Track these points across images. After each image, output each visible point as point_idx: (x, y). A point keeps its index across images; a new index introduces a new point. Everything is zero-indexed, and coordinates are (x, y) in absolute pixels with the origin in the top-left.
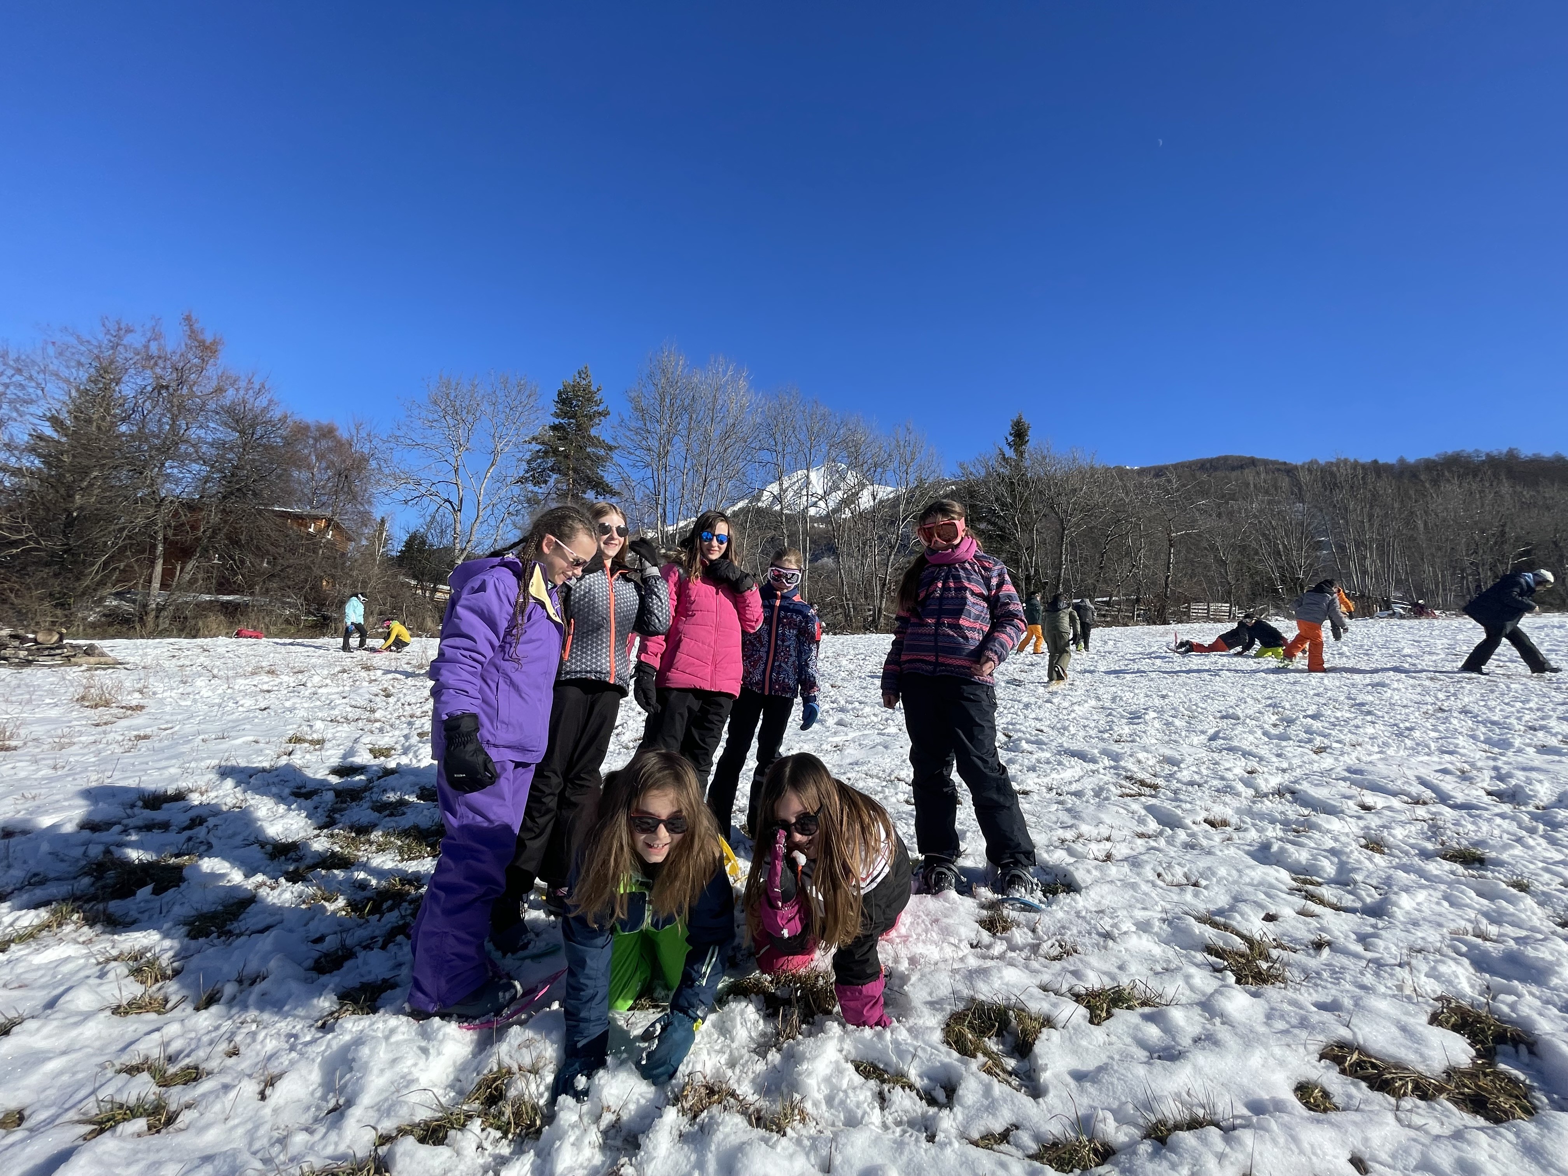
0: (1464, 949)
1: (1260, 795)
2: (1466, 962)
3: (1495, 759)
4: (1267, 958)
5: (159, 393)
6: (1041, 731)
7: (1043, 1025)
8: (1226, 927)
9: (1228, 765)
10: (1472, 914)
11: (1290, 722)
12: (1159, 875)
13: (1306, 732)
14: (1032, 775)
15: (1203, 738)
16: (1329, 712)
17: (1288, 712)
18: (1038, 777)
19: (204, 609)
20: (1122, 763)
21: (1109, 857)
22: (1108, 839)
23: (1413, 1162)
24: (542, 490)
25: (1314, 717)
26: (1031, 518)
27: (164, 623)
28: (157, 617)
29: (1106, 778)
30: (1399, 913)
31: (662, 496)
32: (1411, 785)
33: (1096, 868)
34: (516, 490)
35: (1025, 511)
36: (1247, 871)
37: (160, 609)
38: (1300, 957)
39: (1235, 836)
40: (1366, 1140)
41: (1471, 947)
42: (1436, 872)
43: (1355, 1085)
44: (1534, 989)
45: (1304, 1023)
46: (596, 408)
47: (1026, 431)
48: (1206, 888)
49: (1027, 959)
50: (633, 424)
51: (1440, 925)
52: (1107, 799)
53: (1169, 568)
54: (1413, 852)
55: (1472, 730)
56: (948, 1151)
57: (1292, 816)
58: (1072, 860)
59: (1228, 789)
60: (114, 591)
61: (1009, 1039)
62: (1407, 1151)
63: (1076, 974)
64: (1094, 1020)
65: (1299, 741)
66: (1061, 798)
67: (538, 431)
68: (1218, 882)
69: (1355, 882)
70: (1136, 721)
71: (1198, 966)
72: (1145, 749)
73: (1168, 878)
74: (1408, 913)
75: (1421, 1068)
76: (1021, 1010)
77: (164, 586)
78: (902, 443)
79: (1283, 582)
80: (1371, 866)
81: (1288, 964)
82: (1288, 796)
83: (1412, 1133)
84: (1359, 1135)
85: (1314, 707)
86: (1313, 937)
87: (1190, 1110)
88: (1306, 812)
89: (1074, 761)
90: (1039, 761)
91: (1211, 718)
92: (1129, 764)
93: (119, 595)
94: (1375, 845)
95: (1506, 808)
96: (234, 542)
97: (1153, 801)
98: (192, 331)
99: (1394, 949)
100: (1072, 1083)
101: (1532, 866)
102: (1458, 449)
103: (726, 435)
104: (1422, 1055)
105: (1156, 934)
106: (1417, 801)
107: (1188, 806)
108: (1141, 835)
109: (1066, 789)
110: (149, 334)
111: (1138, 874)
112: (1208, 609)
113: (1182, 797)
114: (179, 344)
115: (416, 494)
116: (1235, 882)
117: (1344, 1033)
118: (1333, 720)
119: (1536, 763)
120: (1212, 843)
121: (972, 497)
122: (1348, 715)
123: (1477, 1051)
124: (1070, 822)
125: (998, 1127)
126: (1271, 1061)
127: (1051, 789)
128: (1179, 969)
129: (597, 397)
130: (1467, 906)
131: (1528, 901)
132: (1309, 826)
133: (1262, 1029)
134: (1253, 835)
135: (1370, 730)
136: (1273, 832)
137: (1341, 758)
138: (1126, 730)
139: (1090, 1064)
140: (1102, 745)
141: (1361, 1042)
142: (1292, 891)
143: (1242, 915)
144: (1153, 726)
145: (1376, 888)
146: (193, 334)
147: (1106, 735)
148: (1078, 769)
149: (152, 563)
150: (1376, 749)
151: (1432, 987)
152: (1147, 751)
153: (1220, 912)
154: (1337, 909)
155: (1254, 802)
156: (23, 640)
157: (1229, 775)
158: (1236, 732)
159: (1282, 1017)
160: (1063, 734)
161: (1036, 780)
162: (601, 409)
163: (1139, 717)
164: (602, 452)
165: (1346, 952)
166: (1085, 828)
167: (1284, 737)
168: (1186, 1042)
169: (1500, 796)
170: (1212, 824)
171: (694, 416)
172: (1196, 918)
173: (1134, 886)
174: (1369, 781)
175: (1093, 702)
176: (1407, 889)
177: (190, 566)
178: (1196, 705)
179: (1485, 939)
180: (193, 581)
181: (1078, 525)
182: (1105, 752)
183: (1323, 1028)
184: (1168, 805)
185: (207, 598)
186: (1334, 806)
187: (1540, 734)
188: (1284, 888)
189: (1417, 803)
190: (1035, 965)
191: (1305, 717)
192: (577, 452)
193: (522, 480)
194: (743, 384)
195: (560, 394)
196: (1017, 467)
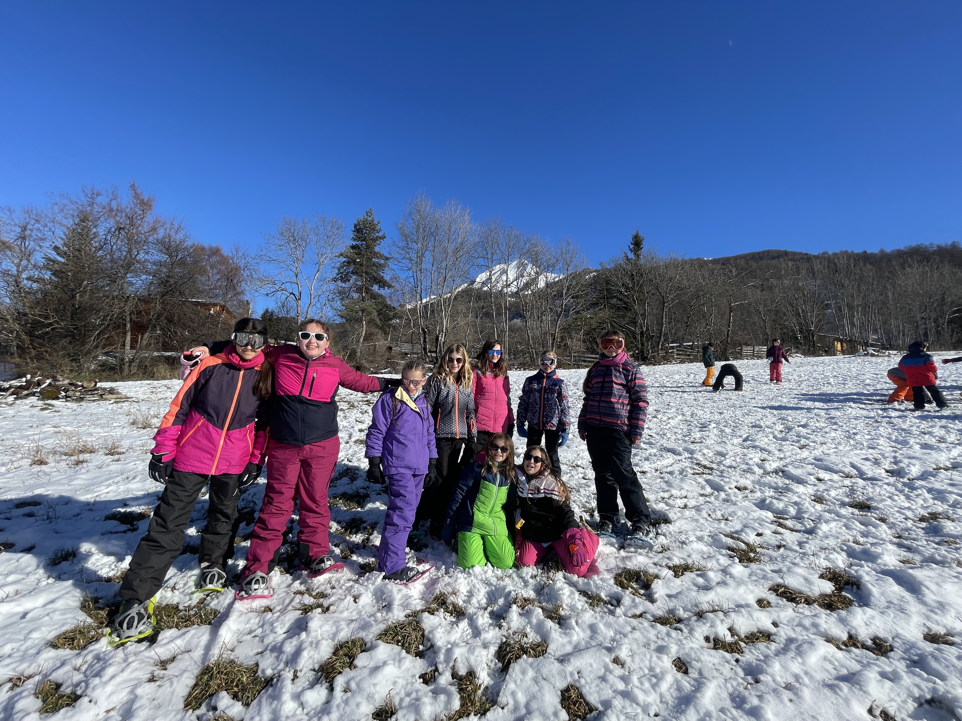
0: (845, 548)
1: (767, 473)
2: (844, 554)
3: (895, 452)
4: (755, 552)
5: (120, 233)
6: (651, 436)
7: (655, 578)
8: (738, 539)
9: (751, 456)
10: (855, 532)
11: (790, 429)
12: (709, 515)
13: (797, 436)
14: (647, 463)
15: (740, 440)
16: (813, 424)
17: (790, 423)
18: (650, 464)
19: (156, 361)
20: (695, 456)
21: (685, 507)
22: (686, 497)
23: (795, 624)
24: (347, 285)
25: (804, 426)
26: (644, 296)
27: (134, 370)
28: (130, 366)
29: (686, 464)
30: (820, 533)
31: (419, 288)
32: (846, 467)
33: (679, 512)
34: (332, 286)
35: (641, 291)
36: (752, 513)
37: (131, 361)
38: (770, 552)
39: (749, 495)
40: (779, 616)
41: (849, 547)
42: (844, 513)
43: (782, 600)
44: (870, 565)
45: (765, 577)
46: (377, 234)
47: (641, 241)
48: (731, 521)
49: (647, 552)
50: (401, 244)
51: (838, 538)
52: (686, 476)
53: (729, 325)
54: (837, 503)
55: (890, 434)
56: (620, 619)
57: (780, 484)
58: (668, 508)
59: (749, 471)
60: (104, 351)
61: (641, 583)
62: (793, 620)
63: (669, 558)
64: (676, 576)
65: (793, 442)
66: (662, 475)
67: (344, 250)
68: (737, 518)
69: (804, 518)
70: (704, 429)
71: (723, 555)
72: (707, 447)
73: (714, 516)
74: (824, 532)
75: (810, 594)
76: (646, 573)
77: (132, 347)
78: (564, 252)
79: (801, 332)
80: (813, 510)
81: (764, 555)
82: (780, 474)
83: (798, 615)
84: (776, 615)
85: (806, 419)
86: (777, 543)
87: (713, 607)
88: (788, 482)
89: (669, 454)
90: (650, 455)
91: (746, 427)
92: (698, 456)
93: (107, 354)
94: (819, 499)
95: (892, 480)
96: (170, 321)
97: (710, 477)
98: (136, 194)
99: (813, 548)
100: (667, 598)
101: (892, 510)
102: (919, 243)
103: (456, 250)
104: (810, 589)
105: (706, 542)
106: (848, 476)
107: (727, 480)
108: (702, 495)
109: (665, 470)
110: (110, 197)
111: (699, 515)
112: (754, 350)
113: (725, 475)
114: (130, 203)
115: (273, 290)
116: (746, 518)
117: (780, 581)
118: (814, 428)
119: (917, 455)
120: (737, 499)
121: (608, 284)
122: (823, 425)
123: (836, 588)
124: (667, 488)
125: (638, 612)
126: (748, 591)
127: (657, 470)
128: (714, 556)
129: (378, 228)
130: (854, 529)
131: (884, 526)
132: (787, 489)
133: (747, 580)
134: (758, 494)
135: (833, 434)
136: (768, 493)
137: (813, 452)
138: (698, 435)
139: (674, 592)
140: (684, 445)
141: (786, 584)
142: (772, 522)
143: (746, 534)
144: (713, 432)
145: (813, 521)
146: (137, 196)
147: (687, 438)
148: (671, 459)
149: (125, 334)
150: (834, 446)
151: (825, 564)
152: (708, 449)
153: (736, 532)
154: (792, 530)
155: (762, 477)
156: (76, 386)
157: (751, 462)
158: (758, 437)
159: (756, 575)
160: (663, 438)
161: (650, 466)
162: (380, 234)
163: (706, 427)
164: (382, 261)
165: (791, 550)
166: (674, 492)
167: (784, 439)
168: (714, 584)
169: (891, 472)
170: (739, 489)
171: (437, 238)
172: (724, 535)
173: (697, 521)
174: (825, 465)
175: (680, 417)
176: (827, 522)
177: (146, 336)
178: (738, 419)
179: (857, 544)
180: (148, 345)
181: (673, 300)
182: (686, 450)
183: (772, 579)
184: (717, 479)
185: (156, 354)
186: (803, 479)
187: (927, 436)
188: (769, 521)
189: (847, 477)
190: (651, 555)
191: (798, 426)
192: (367, 262)
193: (335, 280)
194: (467, 217)
195: (355, 226)
196: (636, 265)
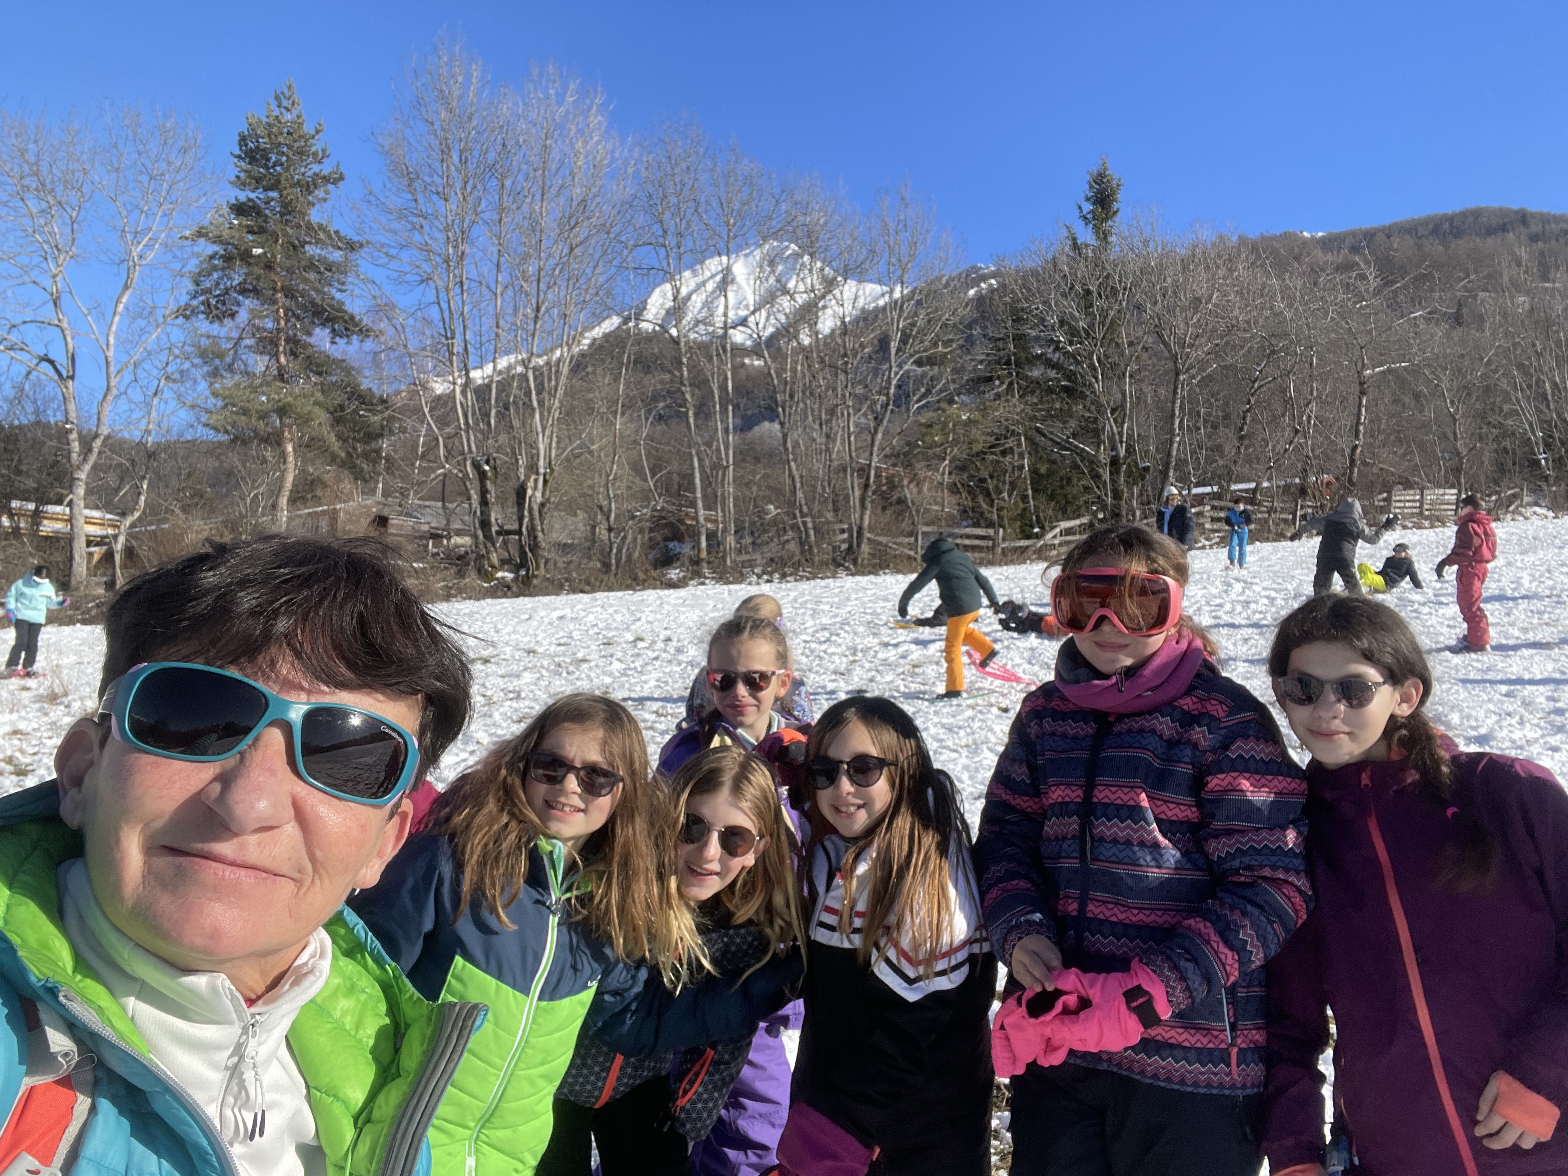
24: (225, 330)
26: (1122, 354)
31: (458, 339)
34: (177, 333)
35: (1111, 341)
46: (316, 168)
47: (1114, 193)
50: (393, 201)
53: (1357, 432)
67: (208, 218)
79: (1548, 446)
112: (1421, 501)
129: (317, 146)
162: (326, 169)
164: (337, 256)
181: (1202, 364)
192: (288, 258)
193: (186, 313)
194: (596, 119)
195: (243, 141)
196: (1098, 263)
